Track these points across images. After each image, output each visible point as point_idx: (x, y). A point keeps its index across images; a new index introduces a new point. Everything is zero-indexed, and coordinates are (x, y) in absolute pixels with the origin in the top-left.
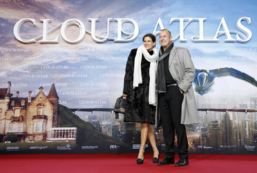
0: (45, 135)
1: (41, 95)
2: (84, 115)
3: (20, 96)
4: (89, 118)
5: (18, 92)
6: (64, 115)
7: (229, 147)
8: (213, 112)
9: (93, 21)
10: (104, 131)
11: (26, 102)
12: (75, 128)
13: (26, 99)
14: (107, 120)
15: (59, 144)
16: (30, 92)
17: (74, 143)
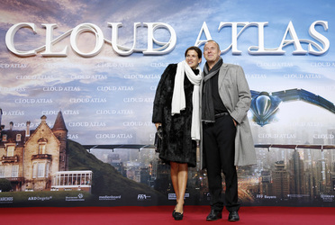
0: (49, 182)
1: (43, 127)
2: (103, 153)
3: (15, 128)
4: (109, 157)
5: (12, 123)
6: (74, 154)
7: (299, 196)
8: (278, 149)
9: (115, 26)
10: (129, 175)
11: (23, 137)
12: (89, 172)
13: (23, 133)
14: (133, 160)
15: (68, 194)
16: (28, 123)
17: (89, 192)
